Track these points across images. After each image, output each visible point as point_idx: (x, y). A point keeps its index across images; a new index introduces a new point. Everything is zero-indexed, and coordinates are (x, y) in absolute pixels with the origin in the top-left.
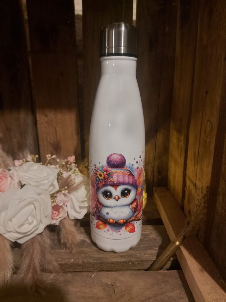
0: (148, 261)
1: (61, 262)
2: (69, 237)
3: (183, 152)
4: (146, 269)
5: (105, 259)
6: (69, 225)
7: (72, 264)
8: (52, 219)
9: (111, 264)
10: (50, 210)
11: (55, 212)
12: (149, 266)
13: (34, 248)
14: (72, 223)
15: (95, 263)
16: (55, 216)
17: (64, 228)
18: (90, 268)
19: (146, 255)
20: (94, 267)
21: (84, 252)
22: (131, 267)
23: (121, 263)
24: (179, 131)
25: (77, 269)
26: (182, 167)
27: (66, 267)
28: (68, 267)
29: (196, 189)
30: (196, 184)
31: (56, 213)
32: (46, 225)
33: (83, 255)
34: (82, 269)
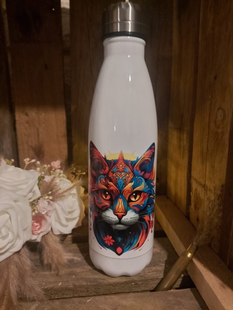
0: (154, 280)
1: (46, 287)
2: (53, 256)
3: (187, 152)
4: (152, 289)
5: (102, 280)
6: (53, 242)
7: (60, 288)
8: (33, 234)
9: (109, 286)
10: (30, 220)
11: (36, 224)
12: (155, 285)
13: (9, 270)
14: (58, 239)
15: (89, 285)
16: (35, 230)
17: (48, 245)
18: (83, 292)
19: (151, 272)
20: (88, 291)
21: (74, 273)
22: (133, 288)
23: (122, 284)
24: (180, 130)
25: (67, 294)
26: (186, 170)
27: (53, 292)
28: (55, 292)
29: (205, 191)
30: (206, 185)
31: (37, 226)
32: (25, 241)
33: (74, 277)
34: (73, 294)
